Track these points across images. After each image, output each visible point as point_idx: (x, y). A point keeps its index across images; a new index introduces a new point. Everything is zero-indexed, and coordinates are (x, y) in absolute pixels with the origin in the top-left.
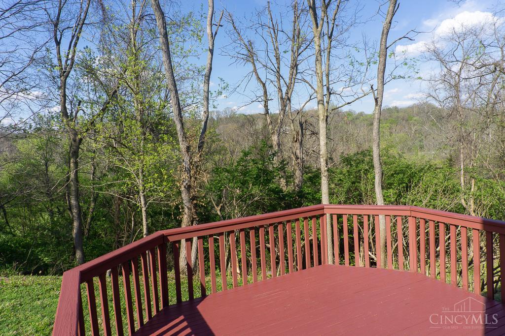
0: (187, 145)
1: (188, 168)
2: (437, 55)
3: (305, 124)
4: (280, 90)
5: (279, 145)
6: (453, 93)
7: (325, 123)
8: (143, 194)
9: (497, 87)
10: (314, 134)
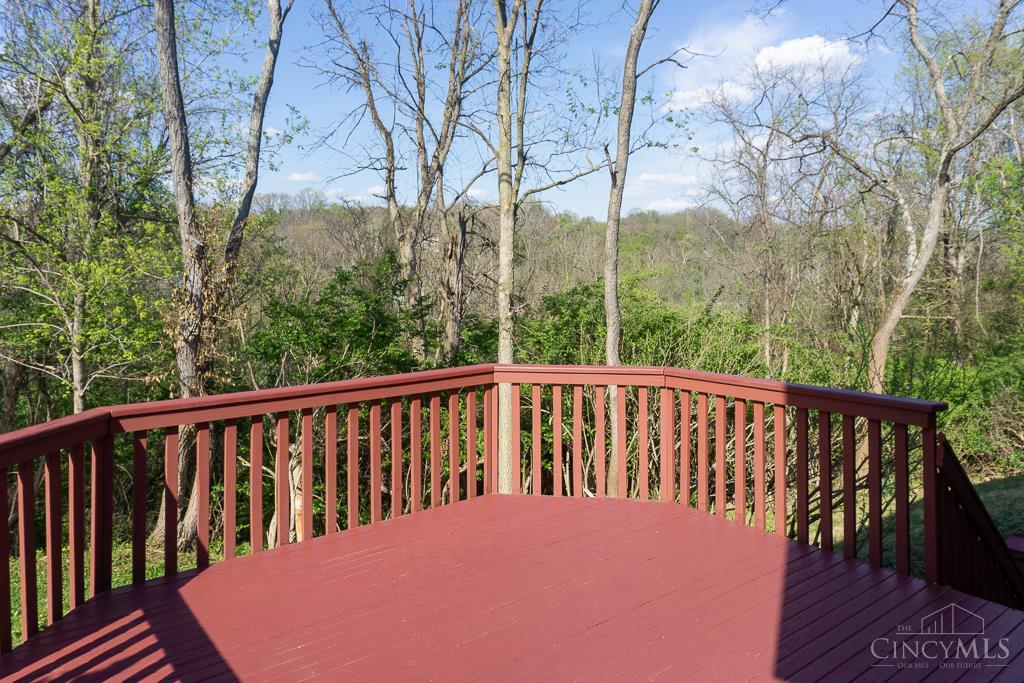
0: (198, 242)
1: (196, 296)
2: (728, 114)
3: (470, 222)
4: (422, 148)
5: (413, 265)
6: (755, 189)
7: (511, 218)
8: (79, 358)
9: (829, 182)
10: (488, 245)
